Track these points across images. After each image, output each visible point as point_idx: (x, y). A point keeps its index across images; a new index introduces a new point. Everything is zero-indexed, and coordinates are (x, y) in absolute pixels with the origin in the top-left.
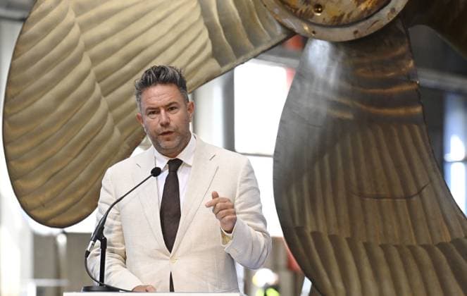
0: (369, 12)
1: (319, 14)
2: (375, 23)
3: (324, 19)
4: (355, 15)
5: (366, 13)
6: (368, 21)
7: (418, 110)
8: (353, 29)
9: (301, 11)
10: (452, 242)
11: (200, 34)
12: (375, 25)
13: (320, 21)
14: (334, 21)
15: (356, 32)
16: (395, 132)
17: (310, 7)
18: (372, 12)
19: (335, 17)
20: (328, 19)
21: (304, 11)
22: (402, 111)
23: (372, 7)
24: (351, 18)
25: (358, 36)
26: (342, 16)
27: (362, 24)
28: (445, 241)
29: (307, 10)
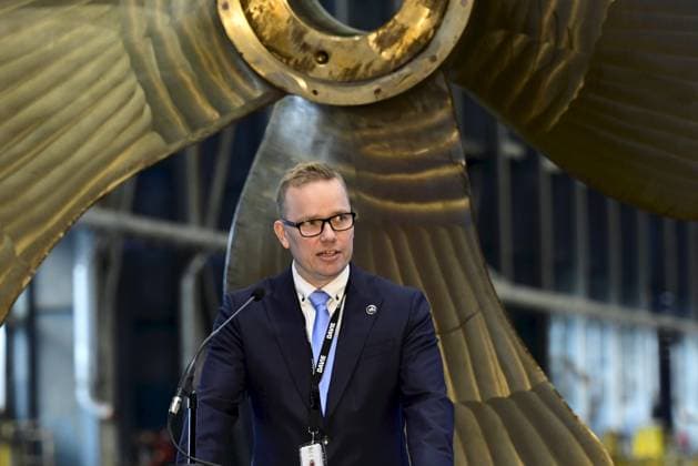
0: (398, 61)
1: (322, 66)
2: (406, 77)
3: (331, 73)
4: (377, 66)
5: (393, 63)
6: (396, 75)
7: (463, 203)
8: (374, 86)
9: (297, 61)
10: (511, 397)
11: (131, 94)
12: (406, 81)
13: (325, 75)
14: (346, 75)
15: (378, 91)
16: (427, 237)
17: (310, 55)
18: (402, 62)
19: (348, 69)
20: (337, 73)
21: (300, 60)
22: (438, 206)
23: (403, 55)
24: (370, 70)
25: (380, 98)
26: (357, 68)
27: (388, 79)
28: (500, 395)
29: (305, 59)
